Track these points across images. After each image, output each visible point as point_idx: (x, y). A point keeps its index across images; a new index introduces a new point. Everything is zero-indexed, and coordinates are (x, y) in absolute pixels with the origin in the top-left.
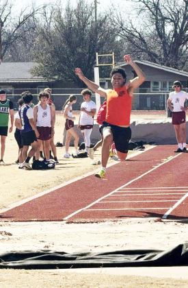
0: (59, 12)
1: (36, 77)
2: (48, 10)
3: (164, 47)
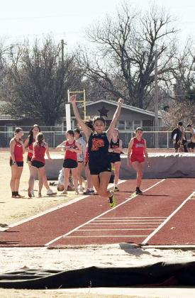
0: (27, 52)
1: (4, 115)
2: (15, 50)
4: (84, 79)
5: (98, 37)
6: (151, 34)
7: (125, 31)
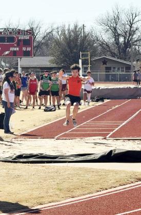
2: (60, 30)
3: (119, 50)
4: (95, 45)
5: (102, 23)
6: (130, 21)
7: (116, 19)
